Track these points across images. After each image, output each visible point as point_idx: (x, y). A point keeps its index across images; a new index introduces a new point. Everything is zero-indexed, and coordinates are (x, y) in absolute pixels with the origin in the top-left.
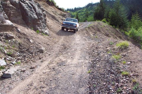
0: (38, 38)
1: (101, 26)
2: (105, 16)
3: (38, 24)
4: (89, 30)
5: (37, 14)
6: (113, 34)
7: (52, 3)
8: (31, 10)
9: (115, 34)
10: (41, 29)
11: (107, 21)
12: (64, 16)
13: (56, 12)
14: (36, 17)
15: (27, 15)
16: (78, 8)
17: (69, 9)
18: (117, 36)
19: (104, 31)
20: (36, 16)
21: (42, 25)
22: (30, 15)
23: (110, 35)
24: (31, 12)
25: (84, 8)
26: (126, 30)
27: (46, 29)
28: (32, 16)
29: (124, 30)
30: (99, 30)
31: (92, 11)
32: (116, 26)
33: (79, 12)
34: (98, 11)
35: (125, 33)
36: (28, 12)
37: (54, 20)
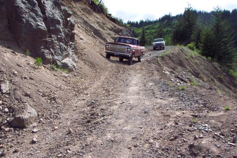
0: (31, 78)
1: (186, 55)
2: (192, 38)
3: (46, 42)
4: (163, 62)
5: (46, 20)
6: (207, 72)
7: (100, 7)
8: (33, 11)
9: (211, 73)
10: (52, 54)
11: (197, 47)
12: (119, 32)
13: (104, 24)
14: (42, 25)
15: (20, 19)
16: (146, 22)
17: (132, 22)
18: (215, 77)
19: (190, 67)
20: (44, 25)
21: (58, 47)
22: (28, 21)
23: (202, 76)
24: (31, 13)
25: (156, 22)
26: (230, 67)
27: (67, 56)
28: (33, 23)
29: (227, 66)
30: (181, 64)
31: (169, 29)
32: (213, 57)
33: (147, 29)
34: (181, 28)
35: (228, 71)
36: (22, 14)
37: (98, 38)
